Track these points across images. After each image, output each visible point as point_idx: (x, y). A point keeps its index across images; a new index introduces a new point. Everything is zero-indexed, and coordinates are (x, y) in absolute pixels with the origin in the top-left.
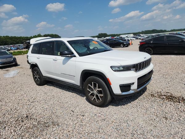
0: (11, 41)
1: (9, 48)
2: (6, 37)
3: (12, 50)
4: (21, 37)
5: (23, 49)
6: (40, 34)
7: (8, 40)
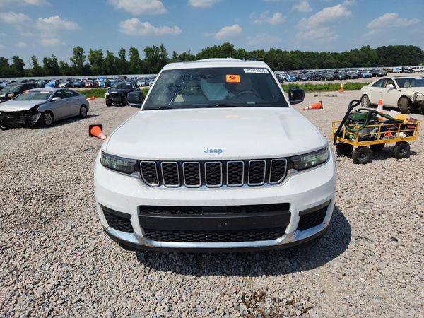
0: (301, 62)
1: (284, 78)
2: (296, 52)
3: (286, 81)
4: (324, 53)
5: (307, 80)
6: (368, 46)
7: (296, 59)
